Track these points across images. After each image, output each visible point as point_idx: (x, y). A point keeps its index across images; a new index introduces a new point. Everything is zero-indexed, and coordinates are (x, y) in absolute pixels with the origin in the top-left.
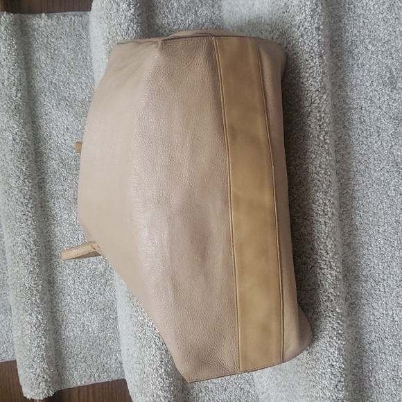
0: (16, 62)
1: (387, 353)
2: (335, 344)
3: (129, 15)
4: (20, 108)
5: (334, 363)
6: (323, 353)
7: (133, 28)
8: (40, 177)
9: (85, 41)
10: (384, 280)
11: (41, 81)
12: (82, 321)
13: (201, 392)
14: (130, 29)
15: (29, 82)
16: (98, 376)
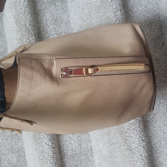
1: (162, 147)
2: (141, 144)
3: (25, 4)
5: (142, 154)
6: (137, 149)
7: (27, 10)
10: (157, 113)
12: (8, 158)
14: (26, 11)
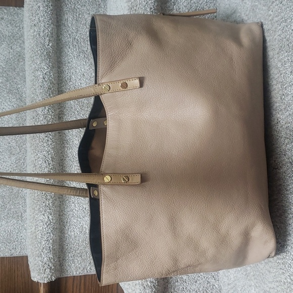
0: (51, 19)
4: (50, 54)
8: (60, 110)
9: (103, 10)
11: (67, 36)
13: (177, 281)
15: (58, 36)
16: (90, 269)
